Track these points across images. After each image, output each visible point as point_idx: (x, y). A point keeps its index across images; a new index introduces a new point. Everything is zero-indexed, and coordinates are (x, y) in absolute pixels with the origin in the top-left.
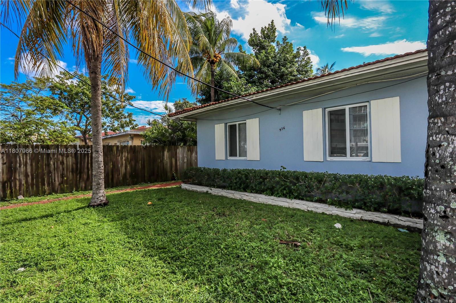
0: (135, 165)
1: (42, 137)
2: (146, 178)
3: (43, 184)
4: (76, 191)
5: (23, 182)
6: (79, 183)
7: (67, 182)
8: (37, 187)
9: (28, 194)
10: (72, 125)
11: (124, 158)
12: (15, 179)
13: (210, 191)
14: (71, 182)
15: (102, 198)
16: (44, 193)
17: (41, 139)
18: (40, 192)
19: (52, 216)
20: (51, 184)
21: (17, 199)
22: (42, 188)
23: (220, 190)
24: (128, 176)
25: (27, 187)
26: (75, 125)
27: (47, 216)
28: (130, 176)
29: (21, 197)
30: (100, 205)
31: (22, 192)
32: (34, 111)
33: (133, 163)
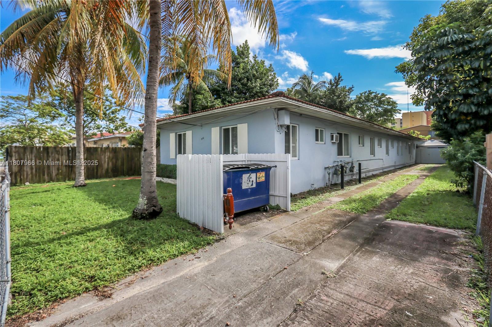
0: (116, 162)
1: (43, 140)
2: (125, 173)
3: (44, 175)
4: (68, 180)
5: (29, 173)
6: (71, 174)
7: (61, 174)
8: (39, 176)
9: (32, 181)
10: (71, 127)
11: (106, 157)
12: (24, 170)
13: (162, 180)
14: (65, 174)
15: (82, 182)
16: (44, 182)
17: (42, 141)
18: (42, 180)
19: (49, 191)
20: (50, 174)
21: (25, 185)
22: (43, 178)
23: (168, 179)
24: (110, 171)
25: (32, 177)
26: (73, 127)
27: (46, 191)
28: (111, 171)
29: (27, 184)
30: (80, 186)
31: (28, 180)
32: (36, 118)
33: (114, 160)
